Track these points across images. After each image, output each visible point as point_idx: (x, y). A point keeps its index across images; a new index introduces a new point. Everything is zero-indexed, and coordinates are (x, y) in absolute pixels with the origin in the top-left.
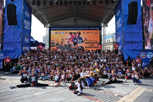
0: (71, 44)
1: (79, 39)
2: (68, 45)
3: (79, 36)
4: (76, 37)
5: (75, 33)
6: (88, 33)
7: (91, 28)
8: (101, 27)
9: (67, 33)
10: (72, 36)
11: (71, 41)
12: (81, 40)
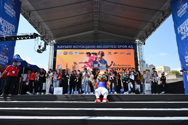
1: (102, 63)
3: (101, 58)
4: (97, 60)
5: (96, 54)
6: (115, 53)
7: (121, 46)
8: (136, 44)
9: (83, 53)
10: (91, 58)
11: (89, 66)
12: (105, 65)
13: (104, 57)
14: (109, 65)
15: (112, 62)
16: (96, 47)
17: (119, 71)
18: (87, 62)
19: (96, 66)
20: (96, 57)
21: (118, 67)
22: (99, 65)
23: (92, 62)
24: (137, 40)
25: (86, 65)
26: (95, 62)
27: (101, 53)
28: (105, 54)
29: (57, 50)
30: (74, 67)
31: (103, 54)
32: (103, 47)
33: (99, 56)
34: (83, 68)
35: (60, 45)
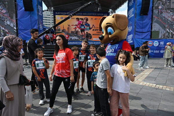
0: (78, 31)
1: (87, 26)
2: (75, 32)
3: (86, 22)
4: (83, 24)
5: (82, 19)
6: (96, 19)
7: (99, 14)
8: (109, 13)
9: (74, 19)
10: (80, 22)
11: (78, 28)
12: (89, 27)
13: (88, 22)
14: (91, 27)
15: (93, 25)
16: (83, 14)
17: (97, 31)
18: (77, 24)
19: (83, 27)
20: (83, 22)
21: (97, 29)
22: (84, 27)
23: (80, 25)
24: (110, 10)
25: (76, 27)
26: (82, 25)
27: (86, 18)
28: (88, 20)
29: (56, 15)
30: (68, 28)
31: (87, 20)
32: (87, 14)
33: (85, 21)
34: (74, 29)
35: (58, 12)
